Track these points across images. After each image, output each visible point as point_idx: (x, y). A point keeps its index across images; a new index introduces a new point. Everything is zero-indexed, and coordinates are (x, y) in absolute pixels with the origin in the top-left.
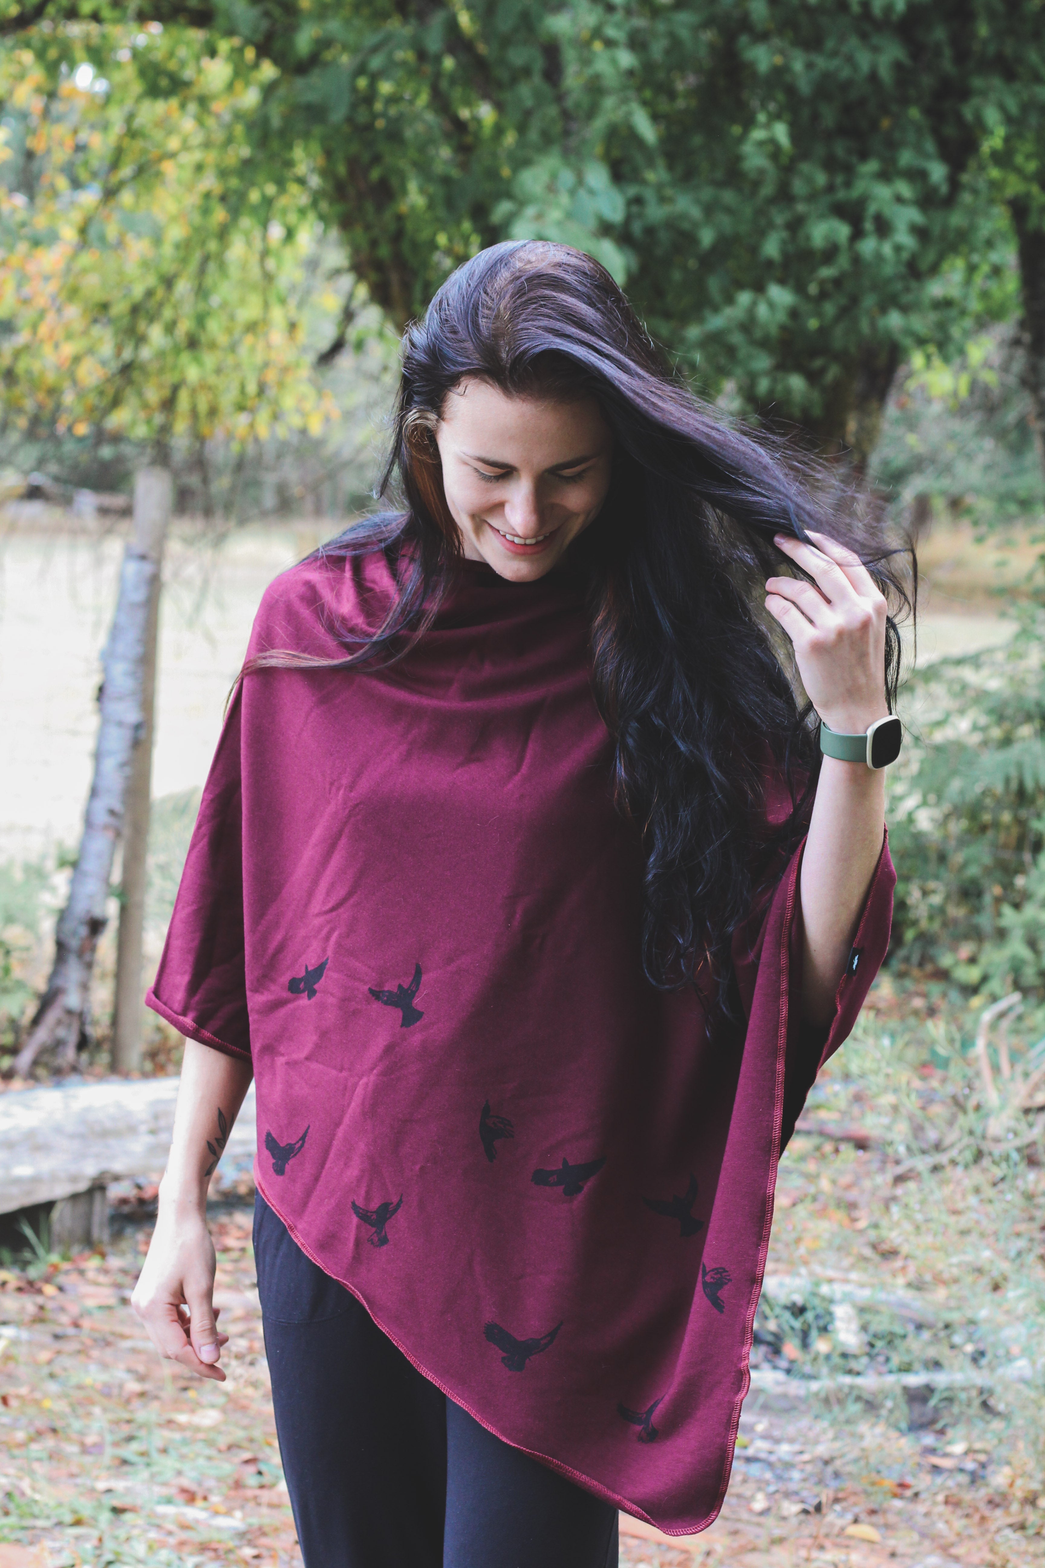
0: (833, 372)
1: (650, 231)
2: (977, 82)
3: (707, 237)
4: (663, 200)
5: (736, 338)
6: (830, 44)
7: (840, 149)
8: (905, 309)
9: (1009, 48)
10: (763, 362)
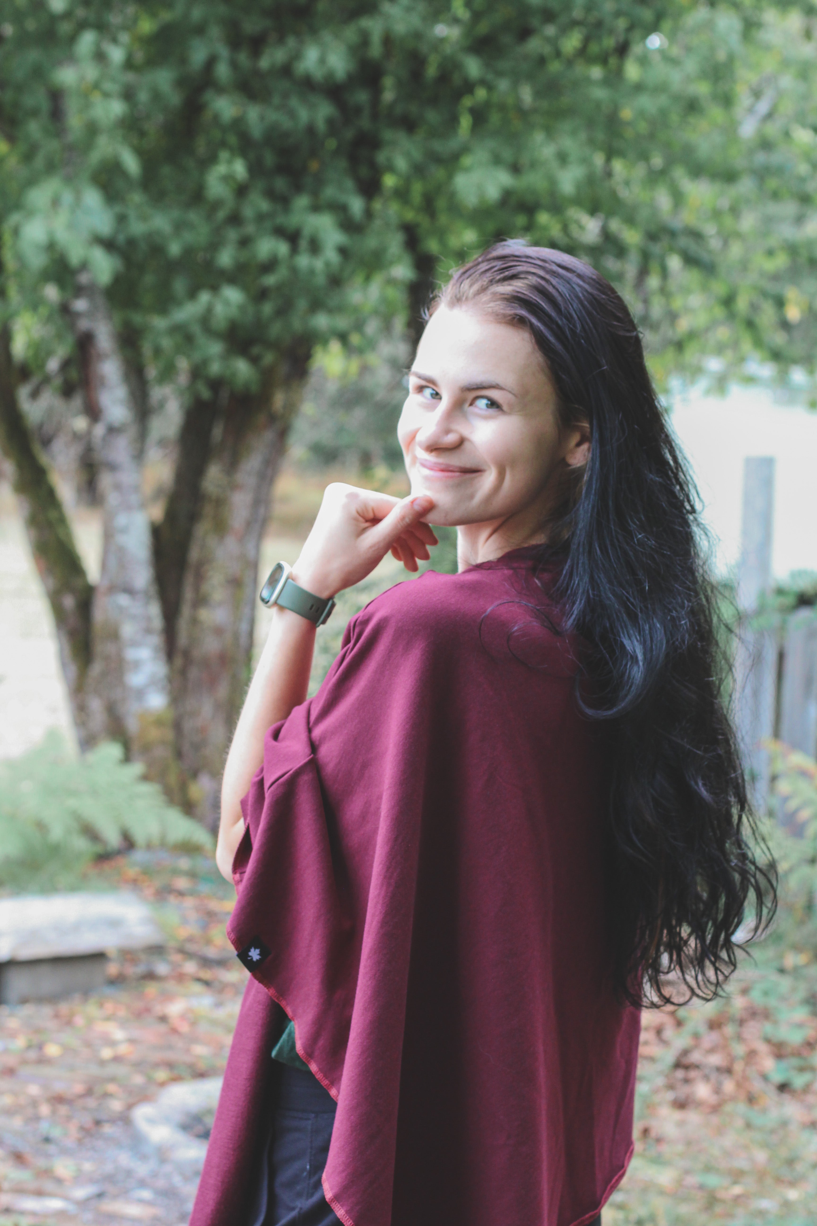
0: (269, 358)
1: (131, 242)
2: (388, 134)
3: (175, 249)
4: (144, 218)
5: (196, 329)
6: (276, 100)
7: (280, 184)
8: (331, 311)
9: (413, 109)
10: (215, 348)
